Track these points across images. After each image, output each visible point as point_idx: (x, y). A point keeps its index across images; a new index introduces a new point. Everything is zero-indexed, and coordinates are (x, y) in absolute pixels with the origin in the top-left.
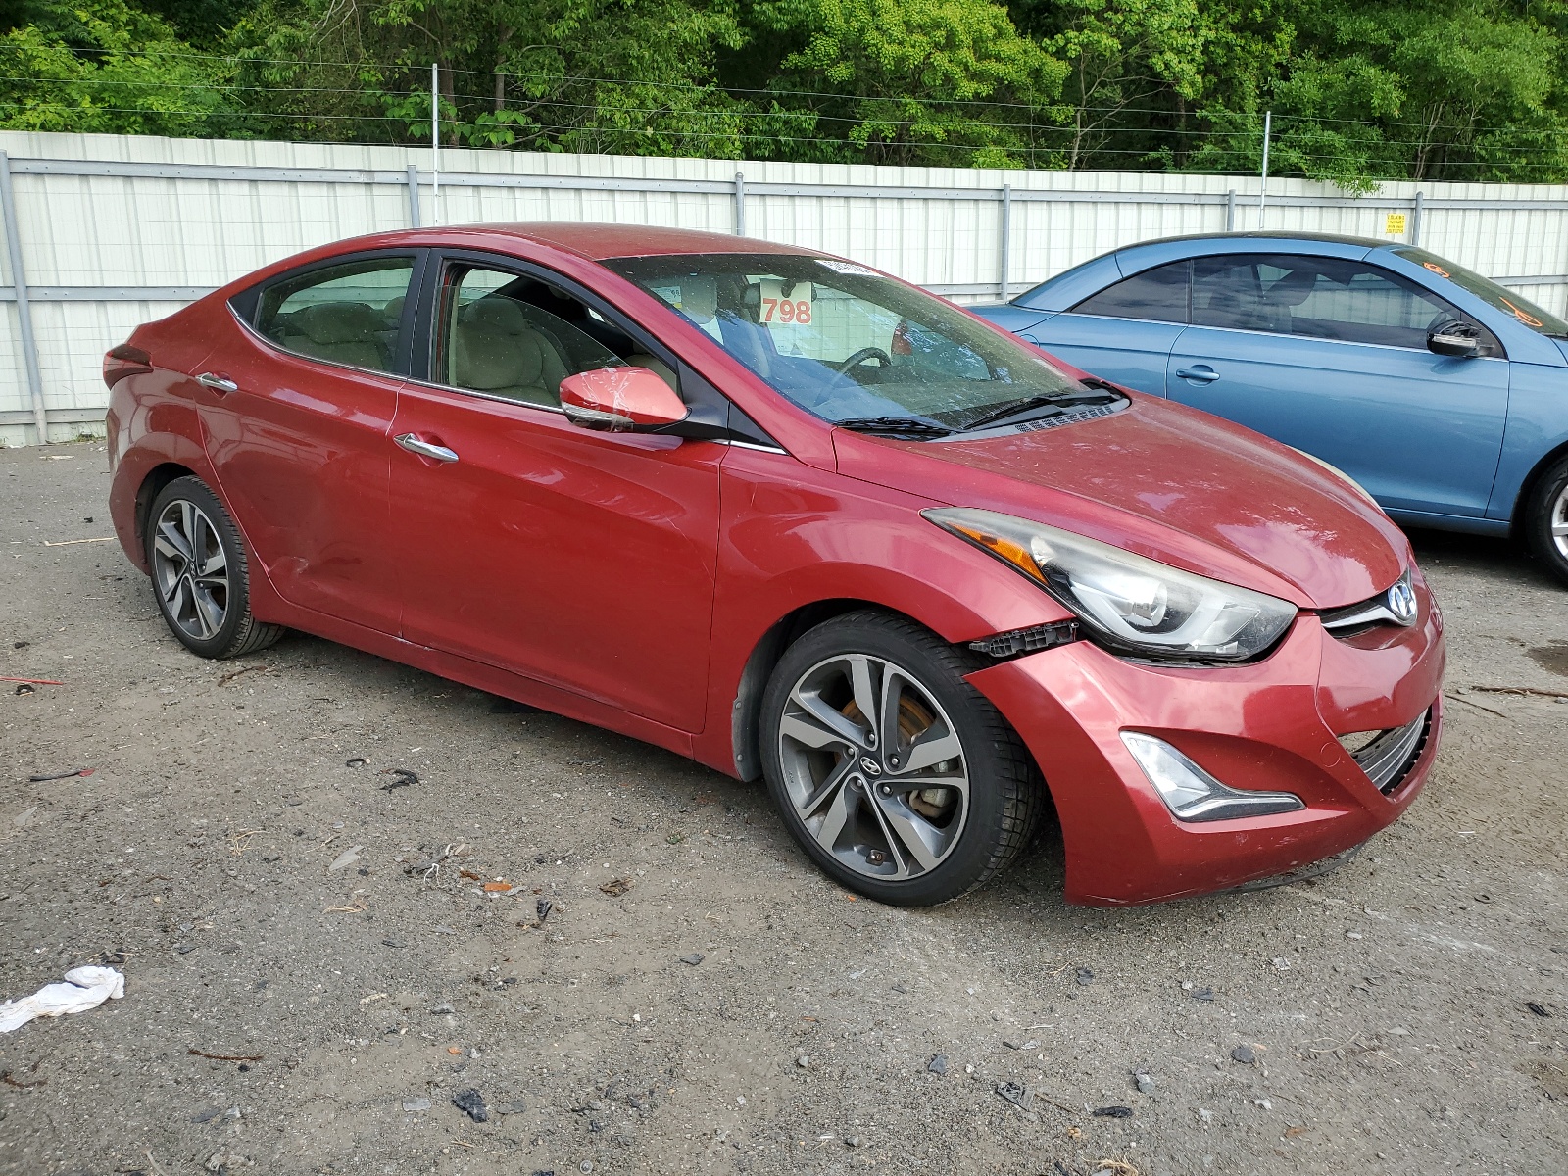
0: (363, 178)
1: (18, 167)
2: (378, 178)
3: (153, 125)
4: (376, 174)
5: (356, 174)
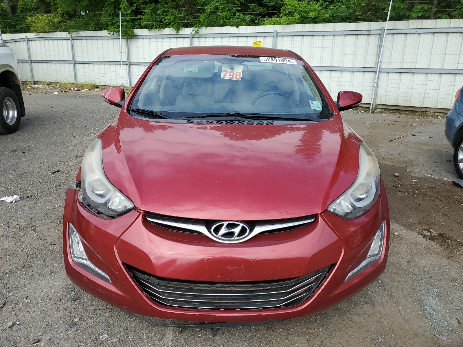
0: (367, 33)
1: (279, 34)
2: (372, 32)
3: (315, 21)
4: (371, 31)
5: (365, 31)
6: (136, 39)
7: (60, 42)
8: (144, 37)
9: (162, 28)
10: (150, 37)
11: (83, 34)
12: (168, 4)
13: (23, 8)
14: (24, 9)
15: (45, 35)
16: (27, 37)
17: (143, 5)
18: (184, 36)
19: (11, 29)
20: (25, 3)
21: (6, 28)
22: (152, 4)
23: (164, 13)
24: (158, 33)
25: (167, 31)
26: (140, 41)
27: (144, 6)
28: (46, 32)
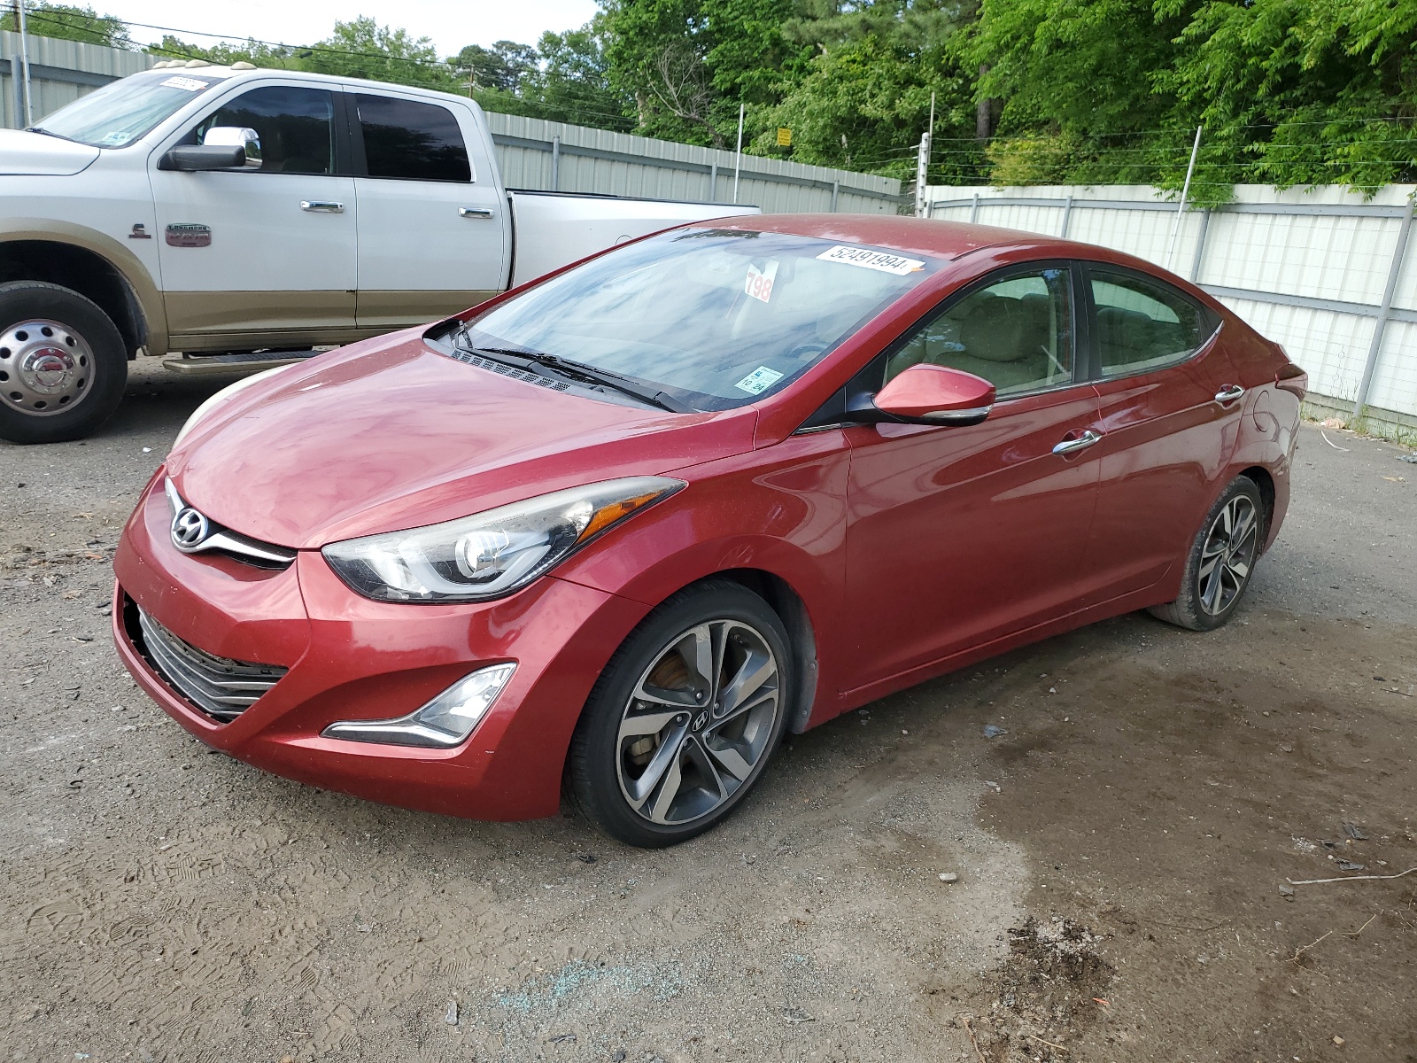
6: (1234, 214)
7: (1043, 211)
8: (1258, 210)
9: (1321, 182)
10: (1273, 212)
11: (1102, 192)
12: (1367, 104)
13: (1010, 122)
14: (1013, 124)
15: (1017, 192)
16: (978, 195)
17: (1283, 107)
18: (1386, 213)
19: (966, 175)
20: (1018, 109)
21: (955, 172)
22: (1313, 106)
23: (1346, 132)
24: (1306, 199)
25: (1334, 194)
26: (1245, 221)
27: (1283, 111)
28: (1017, 184)
